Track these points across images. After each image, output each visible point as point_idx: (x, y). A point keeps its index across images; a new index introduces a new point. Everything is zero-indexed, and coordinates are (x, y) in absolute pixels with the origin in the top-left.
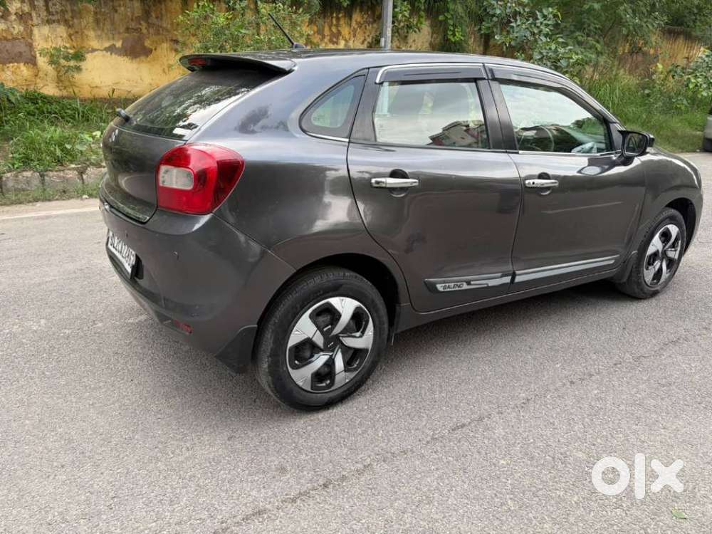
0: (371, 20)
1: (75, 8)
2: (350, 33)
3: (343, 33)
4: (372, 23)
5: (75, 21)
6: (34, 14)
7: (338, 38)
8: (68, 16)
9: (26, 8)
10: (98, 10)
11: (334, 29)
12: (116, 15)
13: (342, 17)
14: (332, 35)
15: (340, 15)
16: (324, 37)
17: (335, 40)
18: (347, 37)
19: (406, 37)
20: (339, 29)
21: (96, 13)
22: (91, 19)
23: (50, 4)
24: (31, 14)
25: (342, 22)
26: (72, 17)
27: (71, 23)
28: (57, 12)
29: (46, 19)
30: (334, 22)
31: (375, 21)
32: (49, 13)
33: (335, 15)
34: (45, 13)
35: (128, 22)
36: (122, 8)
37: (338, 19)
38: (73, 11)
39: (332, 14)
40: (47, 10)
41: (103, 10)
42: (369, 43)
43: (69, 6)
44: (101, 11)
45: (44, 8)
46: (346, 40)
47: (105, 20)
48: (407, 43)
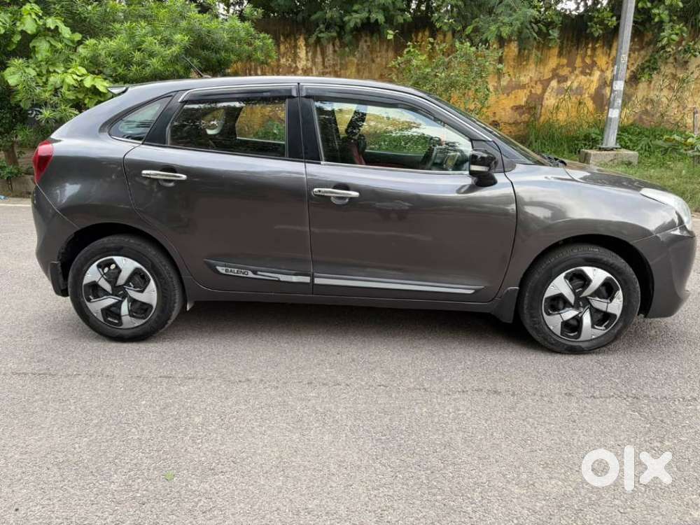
0: (638, 47)
1: (343, 62)
2: (607, 63)
3: (599, 63)
4: (639, 50)
5: (342, 71)
6: (314, 68)
7: (592, 70)
8: (337, 68)
9: (309, 65)
10: (359, 62)
11: (588, 61)
12: (374, 65)
13: (600, 46)
14: (586, 66)
15: (597, 46)
16: (575, 69)
17: (587, 71)
18: (604, 67)
19: (686, 62)
20: (595, 59)
21: (358, 65)
22: (354, 70)
23: (326, 59)
24: (311, 69)
25: (599, 52)
26: (340, 69)
27: (339, 73)
28: (330, 66)
29: (321, 71)
30: (589, 52)
31: (642, 48)
32: (324, 67)
33: (590, 46)
34: (322, 67)
35: (382, 70)
36: (379, 59)
37: (594, 49)
38: (341, 64)
39: (587, 44)
40: (323, 64)
41: (364, 62)
42: (632, 71)
43: (339, 61)
44: (362, 62)
45: (321, 63)
46: (602, 71)
47: (364, 69)
48: (687, 69)
